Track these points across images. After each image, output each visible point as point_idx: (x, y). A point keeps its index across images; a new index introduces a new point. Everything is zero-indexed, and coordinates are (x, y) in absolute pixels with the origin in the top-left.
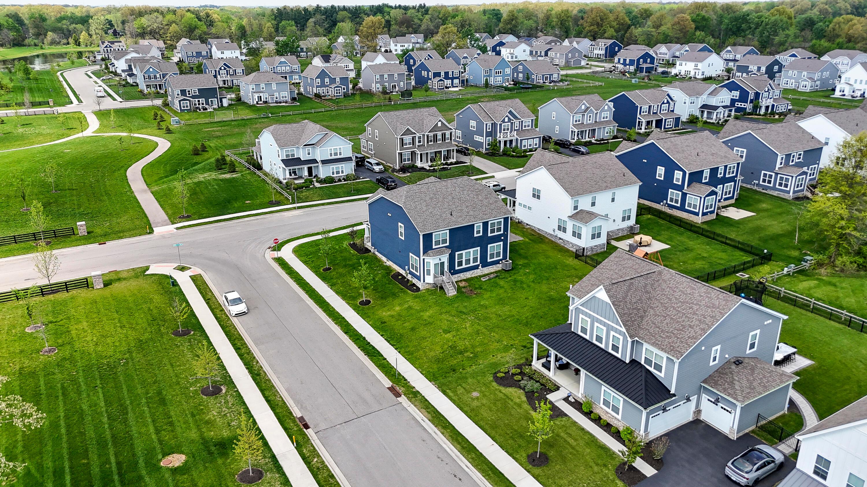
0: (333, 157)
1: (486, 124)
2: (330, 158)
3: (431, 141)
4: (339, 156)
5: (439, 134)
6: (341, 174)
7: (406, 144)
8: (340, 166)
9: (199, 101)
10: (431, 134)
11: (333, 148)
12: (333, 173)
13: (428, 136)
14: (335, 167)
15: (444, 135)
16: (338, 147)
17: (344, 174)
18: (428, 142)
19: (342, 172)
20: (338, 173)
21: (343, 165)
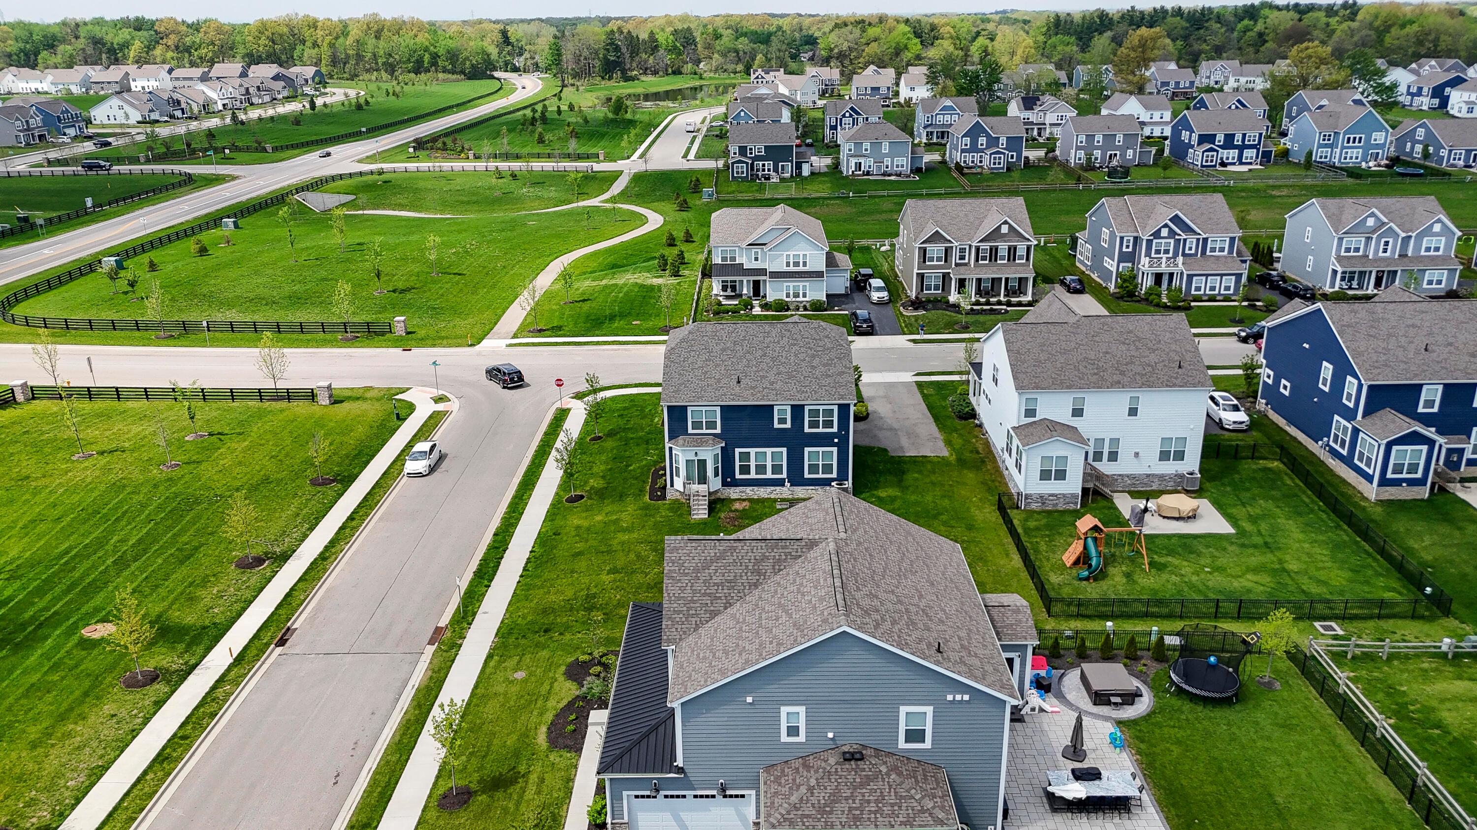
0: (792, 268)
1: (1122, 238)
2: (786, 269)
3: (984, 258)
4: (801, 268)
5: (1003, 247)
6: (801, 299)
7: (931, 259)
8: (801, 284)
9: (764, 165)
10: (986, 246)
11: (791, 253)
12: (788, 296)
13: (978, 249)
14: (791, 285)
15: (1012, 251)
16: (801, 253)
17: (807, 299)
18: (977, 260)
19: (804, 296)
20: (796, 295)
21: (807, 284)
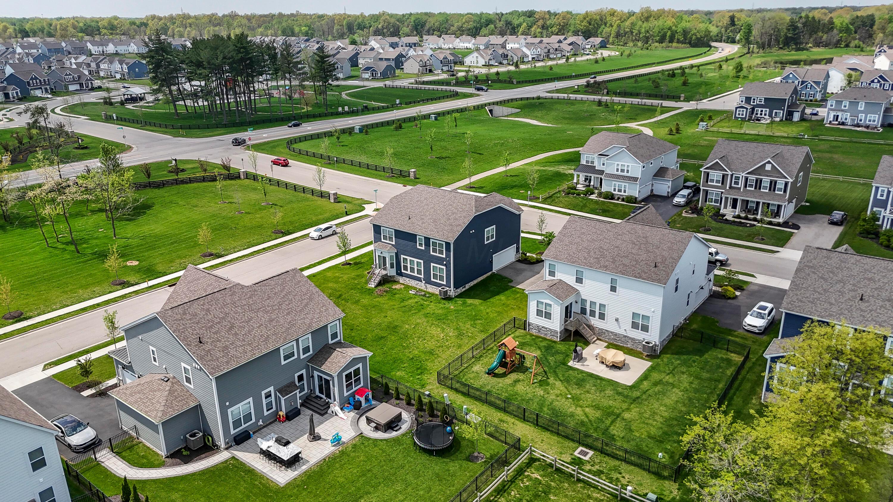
0: (619, 173)
2: (616, 173)
3: (751, 186)
4: (625, 174)
5: (766, 181)
6: (622, 193)
7: (712, 181)
8: (623, 184)
10: (753, 177)
11: (620, 163)
12: (615, 190)
13: (747, 179)
14: (617, 183)
15: (773, 185)
16: (626, 164)
17: (626, 194)
18: (746, 186)
19: (625, 192)
20: (620, 191)
21: (627, 184)
